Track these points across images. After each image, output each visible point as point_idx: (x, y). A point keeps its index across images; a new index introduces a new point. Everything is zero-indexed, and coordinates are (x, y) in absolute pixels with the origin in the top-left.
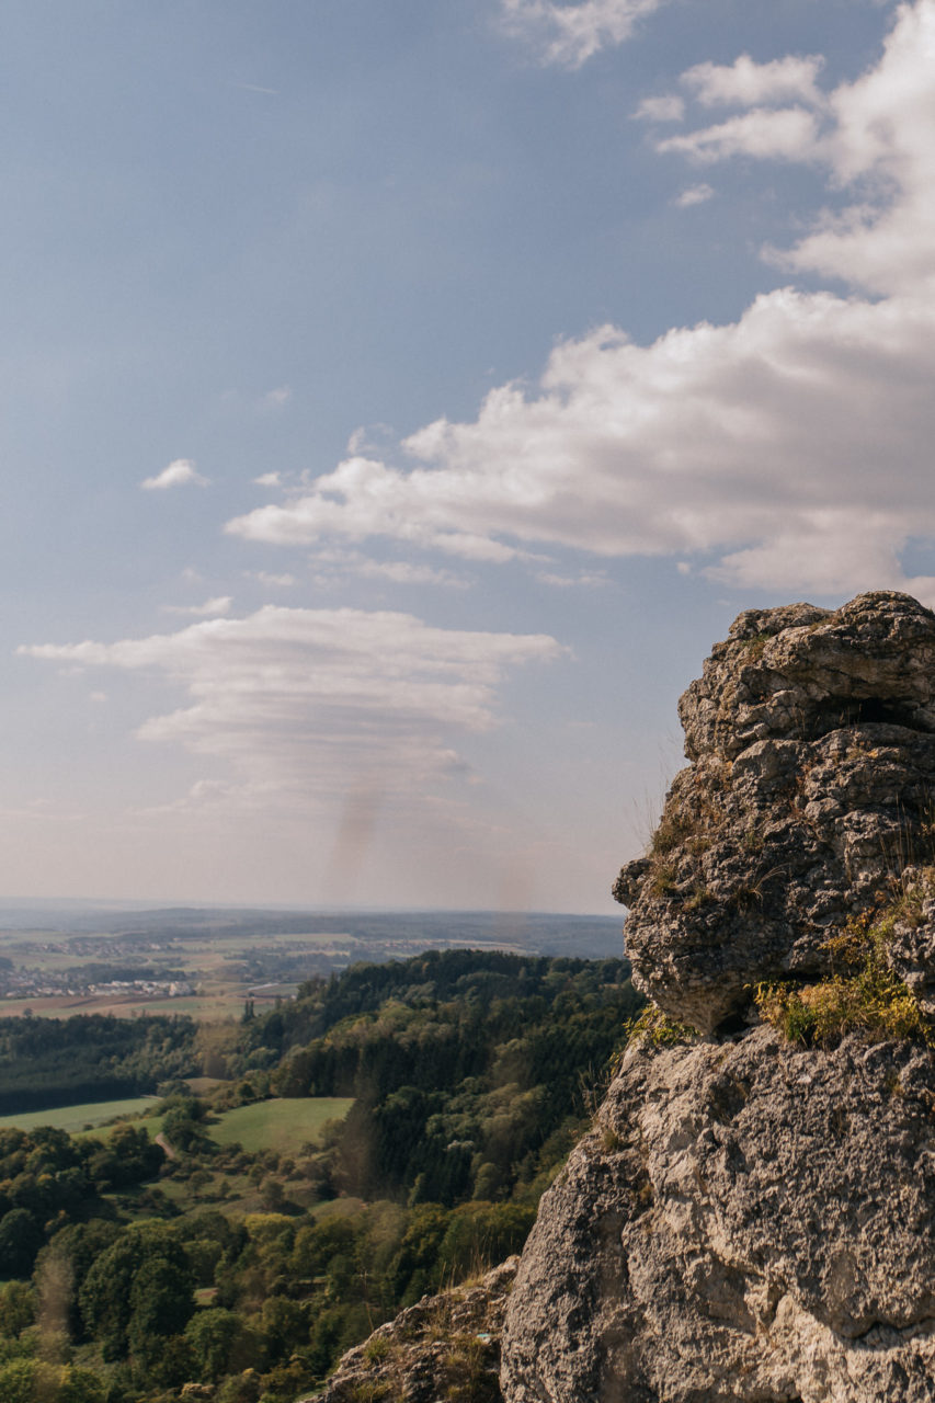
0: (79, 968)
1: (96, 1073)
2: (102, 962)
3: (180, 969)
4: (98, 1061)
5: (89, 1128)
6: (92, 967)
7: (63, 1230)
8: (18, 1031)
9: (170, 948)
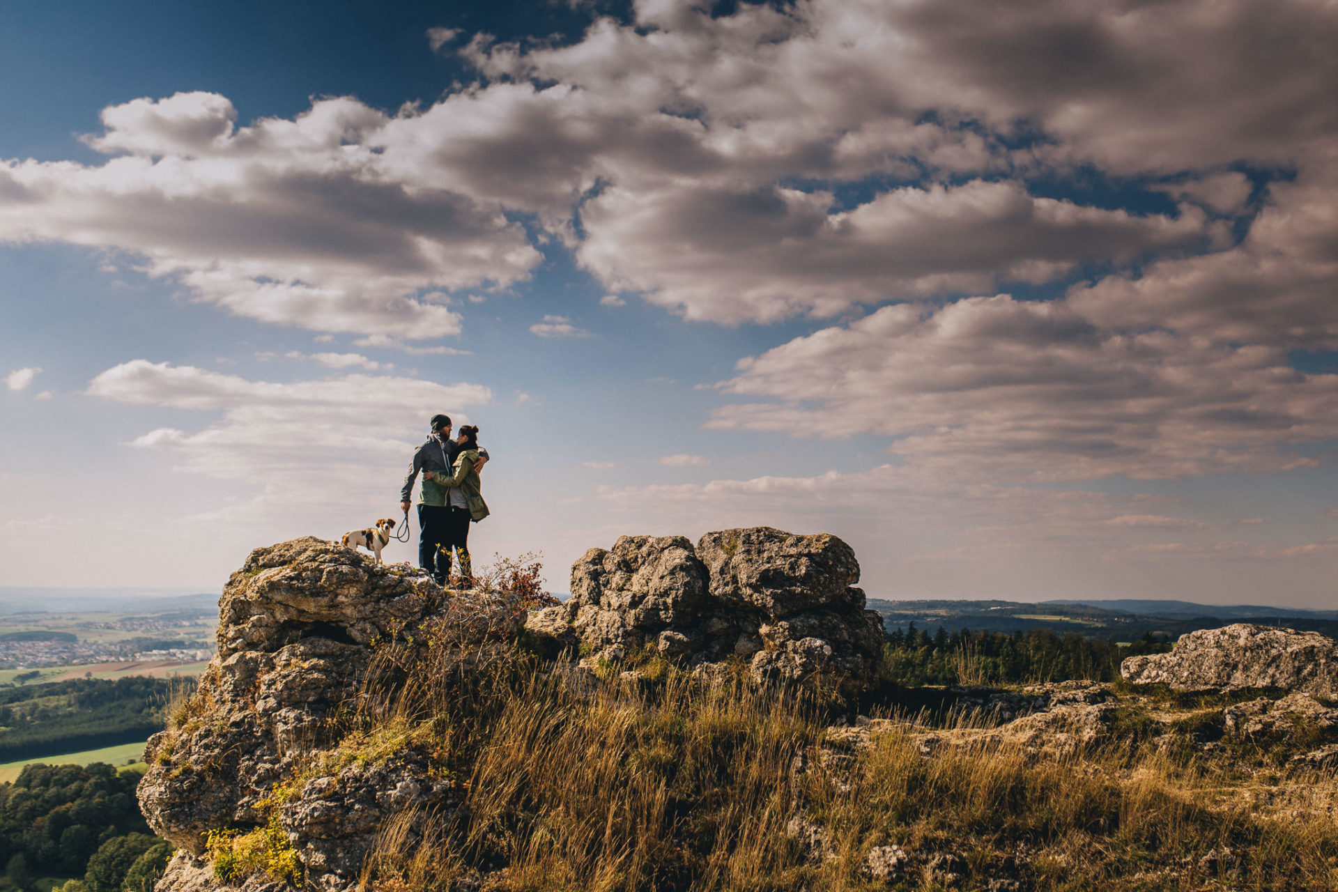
0: (128, 641)
1: (139, 720)
2: (145, 635)
3: (205, 640)
4: (140, 711)
5: (132, 762)
6: (139, 640)
7: (109, 841)
8: (80, 690)
9: (197, 624)
